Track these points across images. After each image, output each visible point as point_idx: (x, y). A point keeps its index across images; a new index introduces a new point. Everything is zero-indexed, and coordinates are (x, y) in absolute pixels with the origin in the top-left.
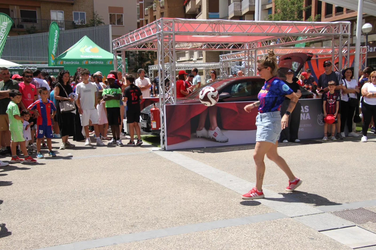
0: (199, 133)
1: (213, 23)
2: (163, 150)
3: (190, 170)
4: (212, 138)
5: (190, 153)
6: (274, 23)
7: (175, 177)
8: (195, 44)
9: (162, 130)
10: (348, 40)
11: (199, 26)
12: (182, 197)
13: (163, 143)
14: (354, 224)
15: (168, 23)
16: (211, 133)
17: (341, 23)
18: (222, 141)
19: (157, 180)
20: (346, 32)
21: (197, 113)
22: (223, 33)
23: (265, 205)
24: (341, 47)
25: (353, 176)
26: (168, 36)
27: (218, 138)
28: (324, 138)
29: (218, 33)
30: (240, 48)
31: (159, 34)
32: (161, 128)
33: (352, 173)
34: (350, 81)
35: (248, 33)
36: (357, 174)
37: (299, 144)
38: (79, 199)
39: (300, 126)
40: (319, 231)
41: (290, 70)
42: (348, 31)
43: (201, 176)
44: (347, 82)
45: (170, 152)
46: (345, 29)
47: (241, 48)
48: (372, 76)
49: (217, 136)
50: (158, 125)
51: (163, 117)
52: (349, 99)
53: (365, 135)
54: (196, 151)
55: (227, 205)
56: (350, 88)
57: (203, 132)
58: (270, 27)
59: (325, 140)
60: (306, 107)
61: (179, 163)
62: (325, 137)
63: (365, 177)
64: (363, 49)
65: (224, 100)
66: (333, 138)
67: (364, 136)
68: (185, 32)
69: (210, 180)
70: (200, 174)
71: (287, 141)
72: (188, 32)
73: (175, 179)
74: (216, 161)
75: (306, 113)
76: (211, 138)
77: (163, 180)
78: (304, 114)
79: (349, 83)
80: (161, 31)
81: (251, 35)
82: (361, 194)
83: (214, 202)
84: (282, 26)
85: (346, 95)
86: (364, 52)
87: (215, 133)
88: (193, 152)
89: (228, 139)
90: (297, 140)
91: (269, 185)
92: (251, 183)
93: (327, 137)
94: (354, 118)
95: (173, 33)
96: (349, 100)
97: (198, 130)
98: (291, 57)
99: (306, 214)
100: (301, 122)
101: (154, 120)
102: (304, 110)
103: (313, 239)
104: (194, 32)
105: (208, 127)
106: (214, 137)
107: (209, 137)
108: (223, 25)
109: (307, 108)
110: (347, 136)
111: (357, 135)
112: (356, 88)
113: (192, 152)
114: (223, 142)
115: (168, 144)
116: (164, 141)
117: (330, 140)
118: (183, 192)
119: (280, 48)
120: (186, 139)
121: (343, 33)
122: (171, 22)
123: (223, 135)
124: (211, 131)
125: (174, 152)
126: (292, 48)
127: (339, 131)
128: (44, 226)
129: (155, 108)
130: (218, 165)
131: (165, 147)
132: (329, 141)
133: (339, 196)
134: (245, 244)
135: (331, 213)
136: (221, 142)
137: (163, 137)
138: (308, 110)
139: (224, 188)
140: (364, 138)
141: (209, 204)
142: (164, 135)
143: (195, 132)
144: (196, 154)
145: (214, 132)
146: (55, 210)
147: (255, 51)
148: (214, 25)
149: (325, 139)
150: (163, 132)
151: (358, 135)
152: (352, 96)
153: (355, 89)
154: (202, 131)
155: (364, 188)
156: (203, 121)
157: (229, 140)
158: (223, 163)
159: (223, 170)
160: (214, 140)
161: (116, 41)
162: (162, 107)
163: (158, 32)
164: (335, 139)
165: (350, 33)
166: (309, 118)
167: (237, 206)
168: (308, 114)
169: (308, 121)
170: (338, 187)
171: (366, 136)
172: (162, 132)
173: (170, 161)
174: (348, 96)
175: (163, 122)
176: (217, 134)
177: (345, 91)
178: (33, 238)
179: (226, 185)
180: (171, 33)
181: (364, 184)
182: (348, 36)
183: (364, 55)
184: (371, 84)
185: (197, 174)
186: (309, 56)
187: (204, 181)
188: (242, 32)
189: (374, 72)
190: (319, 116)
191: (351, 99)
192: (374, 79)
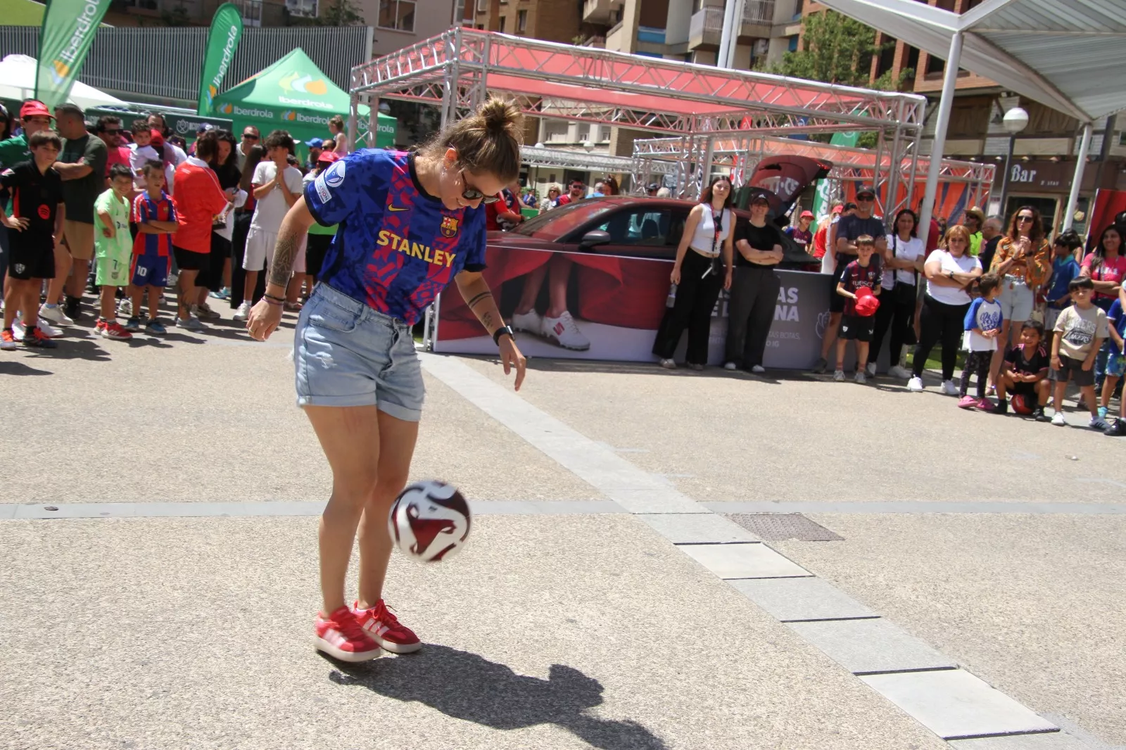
0: (521, 320)
1: (587, 54)
2: (427, 351)
3: (465, 399)
4: (552, 336)
6: (738, 75)
10: (915, 140)
11: (551, 57)
13: (430, 334)
14: (758, 538)
15: (475, 42)
16: (549, 325)
17: (904, 97)
18: (574, 348)
20: (914, 119)
21: (521, 271)
22: (609, 83)
26: (470, 75)
27: (564, 338)
28: (836, 374)
29: (595, 80)
30: (671, 126)
31: (450, 66)
33: (832, 448)
34: (908, 240)
35: (671, 91)
36: (842, 451)
38: (183, 425)
39: (772, 334)
40: (676, 544)
42: (919, 119)
43: (485, 413)
44: (899, 243)
45: (443, 357)
46: (912, 111)
47: (675, 127)
48: (954, 236)
49: (563, 333)
52: (895, 283)
53: (919, 375)
55: (509, 476)
57: (529, 318)
58: (727, 83)
59: (840, 378)
60: (792, 291)
61: (450, 383)
62: (838, 372)
63: (854, 459)
64: (986, 170)
65: (594, 248)
66: (860, 376)
67: (917, 376)
68: (512, 69)
69: (500, 424)
70: (485, 409)
72: (522, 70)
75: (790, 306)
76: (548, 336)
78: (785, 307)
79: (903, 245)
80: (455, 59)
81: (679, 98)
82: (819, 490)
84: (758, 85)
85: (891, 273)
86: (987, 179)
87: (559, 324)
89: (589, 345)
90: (758, 368)
91: (628, 450)
92: (591, 442)
93: (843, 373)
95: (484, 68)
96: (894, 288)
97: (518, 312)
98: (780, 165)
99: (671, 511)
100: (773, 325)
102: (787, 297)
103: (652, 555)
104: (538, 72)
105: (544, 308)
106: (555, 334)
107: (542, 333)
108: (610, 63)
109: (794, 292)
113: (492, 364)
114: (576, 350)
115: (440, 338)
116: (431, 329)
119: (779, 141)
121: (906, 123)
122: (483, 40)
123: (578, 331)
124: (549, 318)
125: (452, 358)
128: (87, 465)
131: (432, 344)
133: (768, 487)
134: (503, 548)
135: (727, 515)
136: (570, 349)
137: (431, 320)
138: (795, 298)
139: (522, 442)
140: (915, 383)
141: (470, 470)
142: (433, 316)
143: (510, 317)
145: (557, 323)
146: (121, 440)
147: (708, 140)
148: (589, 61)
149: (839, 376)
152: (905, 277)
154: (527, 316)
155: (837, 478)
156: (533, 291)
157: (591, 347)
158: (552, 394)
159: (544, 409)
160: (555, 342)
161: (359, 70)
163: (447, 62)
164: (862, 380)
165: (922, 126)
166: (796, 318)
168: (794, 309)
169: (790, 326)
170: (781, 470)
174: (895, 276)
176: (563, 329)
178: (54, 484)
179: (530, 439)
180: (480, 67)
181: (840, 472)
182: (916, 130)
183: (987, 185)
184: (948, 253)
185: (478, 408)
186: (822, 169)
187: (486, 425)
188: (657, 87)
189: (958, 228)
190: (821, 317)
191: (900, 286)
192: (957, 244)
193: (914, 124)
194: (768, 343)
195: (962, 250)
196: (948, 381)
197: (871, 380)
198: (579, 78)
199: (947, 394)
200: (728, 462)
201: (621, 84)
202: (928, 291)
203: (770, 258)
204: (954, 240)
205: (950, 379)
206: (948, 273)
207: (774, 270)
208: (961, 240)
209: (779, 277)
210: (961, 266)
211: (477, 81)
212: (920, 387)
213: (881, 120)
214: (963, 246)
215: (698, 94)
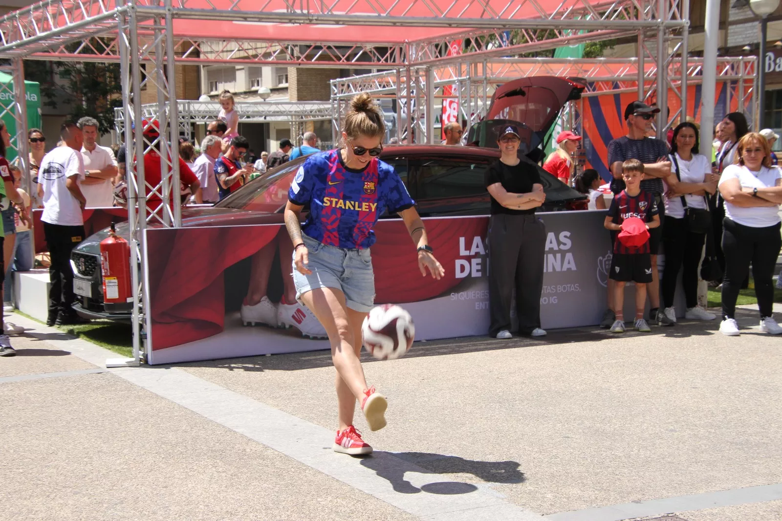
0: (250, 313)
2: (141, 366)
3: (211, 421)
4: (291, 326)
5: (223, 371)
7: (163, 443)
8: (246, 45)
9: (137, 305)
10: (682, 39)
12: (175, 497)
13: (142, 343)
16: (286, 313)
18: (319, 337)
19: (105, 453)
20: (678, 15)
21: (244, 253)
22: (318, 16)
23: (408, 511)
24: (663, 60)
25: (672, 430)
26: (150, 23)
27: (305, 327)
28: (614, 325)
29: (303, 15)
30: (382, 60)
31: (124, 13)
32: (134, 299)
33: (670, 421)
34: (689, 159)
35: (391, 17)
36: (683, 424)
37: (543, 342)
39: (546, 289)
41: (510, 128)
42: (683, 15)
43: (242, 436)
44: (681, 164)
45: (162, 371)
46: (674, 8)
47: (386, 60)
48: (748, 147)
49: (305, 321)
50: (126, 289)
51: (140, 266)
52: (686, 210)
53: (731, 316)
54: (240, 365)
55: (302, 515)
56: (689, 179)
57: (262, 308)
59: (618, 329)
60: (564, 235)
61: (184, 403)
62: (616, 322)
63: (702, 431)
64: (746, 64)
66: (641, 324)
67: (729, 318)
68: (203, 10)
69: (266, 447)
70: (240, 430)
71: (507, 334)
72: (214, 10)
73: (163, 446)
74: (294, 395)
75: (563, 253)
76: (287, 327)
77: (125, 451)
78: (559, 256)
79: (686, 166)
80: (130, 4)
81: (402, 25)
82: (680, 478)
83: (267, 509)
85: (679, 199)
86: (748, 73)
87: (299, 311)
88: (231, 369)
90: (538, 332)
93: (622, 322)
94: (703, 265)
95: (167, 12)
96: (685, 215)
97: (246, 304)
98: (524, 89)
101: (111, 275)
102: (559, 243)
104: (233, 11)
106: (295, 323)
107: (280, 324)
109: (565, 237)
110: (681, 318)
111: (710, 314)
112: (704, 181)
113: (227, 370)
114: (323, 339)
115: (155, 348)
117: (631, 329)
118: (180, 482)
119: (503, 62)
120: (209, 329)
121: (669, 21)
124: (286, 305)
125: (174, 370)
126: (539, 62)
127: (657, 303)
129: (115, 237)
130: (299, 404)
131: (146, 356)
132: (628, 333)
133: (618, 483)
136: (315, 338)
137: (141, 327)
138: (569, 243)
139: (302, 467)
140: (728, 326)
142: (144, 320)
143: (239, 309)
144: (239, 374)
145: (295, 310)
147: (428, 72)
149: (617, 327)
150: (141, 310)
151: (714, 316)
152: (696, 202)
153: (702, 184)
154: (259, 305)
155: (694, 460)
156: (262, 275)
158: (312, 399)
159: (311, 420)
160: (295, 333)
162: (137, 235)
163: (119, 8)
164: (646, 328)
165: (689, 22)
166: (574, 268)
167: (331, 516)
168: (569, 256)
170: (623, 458)
171: (733, 318)
172: (135, 310)
173: (157, 396)
175: (141, 279)
176: (304, 316)
177: (674, 188)
179: (309, 462)
180: (161, 11)
181: (694, 451)
182: (682, 27)
183: (751, 81)
184: (744, 168)
185: (230, 430)
186: (575, 88)
187: (248, 450)
188: (377, 14)
189: (752, 136)
190: (601, 261)
191: (691, 212)
192: (753, 155)
193: (679, 21)
194: (543, 301)
195: (760, 161)
196: (768, 318)
197: (671, 329)
198: (283, 14)
199: (769, 334)
200: (556, 457)
201: (332, 15)
202: (728, 214)
203: (530, 201)
204: (749, 151)
205: (770, 316)
206: (751, 191)
207: (536, 213)
208: (757, 150)
209: (542, 221)
210: (761, 180)
211: (160, 30)
212: (735, 330)
213: (641, 21)
214: (760, 156)
215: (425, 18)
